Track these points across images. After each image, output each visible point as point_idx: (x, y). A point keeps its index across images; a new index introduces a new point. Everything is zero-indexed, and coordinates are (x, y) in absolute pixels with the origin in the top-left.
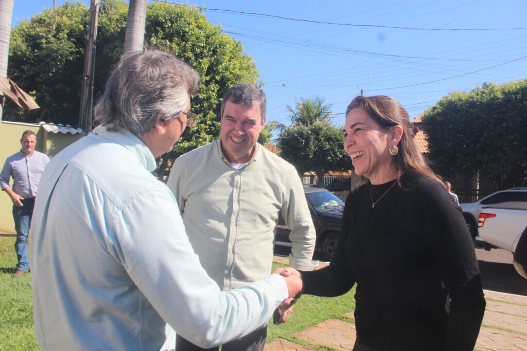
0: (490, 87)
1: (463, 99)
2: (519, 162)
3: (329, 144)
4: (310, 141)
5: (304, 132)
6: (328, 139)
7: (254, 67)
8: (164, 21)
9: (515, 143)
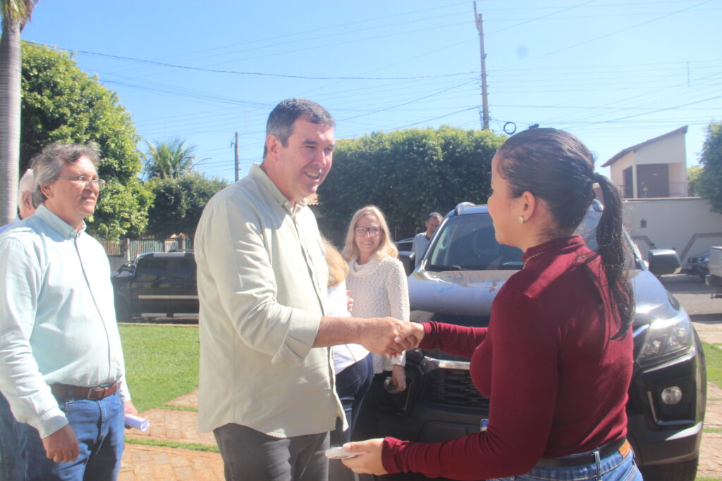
0: (378, 136)
1: (353, 148)
2: (409, 214)
4: (181, 197)
5: (173, 187)
7: (129, 119)
8: (28, 68)
9: (405, 194)
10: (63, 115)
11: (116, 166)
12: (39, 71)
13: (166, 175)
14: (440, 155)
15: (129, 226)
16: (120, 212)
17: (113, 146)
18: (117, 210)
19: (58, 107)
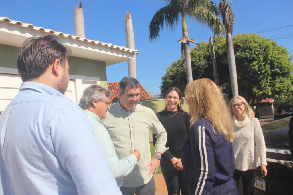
8: (240, 44)
10: (254, 58)
11: (279, 71)
12: (244, 44)
16: (283, 89)
17: (277, 64)
18: (281, 89)
19: (251, 55)
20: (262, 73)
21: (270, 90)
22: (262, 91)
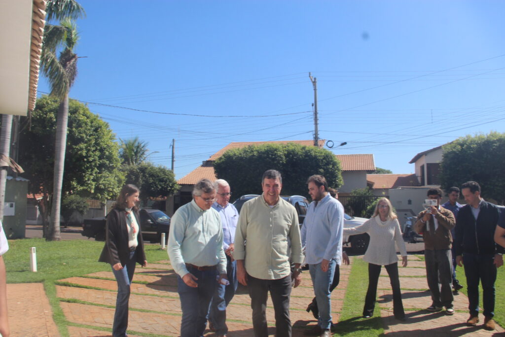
0: (252, 148)
1: (237, 154)
3: (152, 179)
4: (139, 177)
5: (135, 170)
6: (152, 175)
10: (82, 137)
11: (108, 164)
13: (131, 163)
14: (284, 160)
15: (111, 195)
16: (109, 187)
17: (107, 153)
19: (80, 133)
20: (88, 162)
21: (93, 187)
22: (82, 185)
